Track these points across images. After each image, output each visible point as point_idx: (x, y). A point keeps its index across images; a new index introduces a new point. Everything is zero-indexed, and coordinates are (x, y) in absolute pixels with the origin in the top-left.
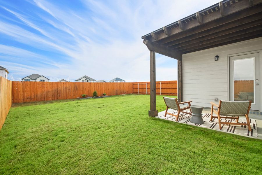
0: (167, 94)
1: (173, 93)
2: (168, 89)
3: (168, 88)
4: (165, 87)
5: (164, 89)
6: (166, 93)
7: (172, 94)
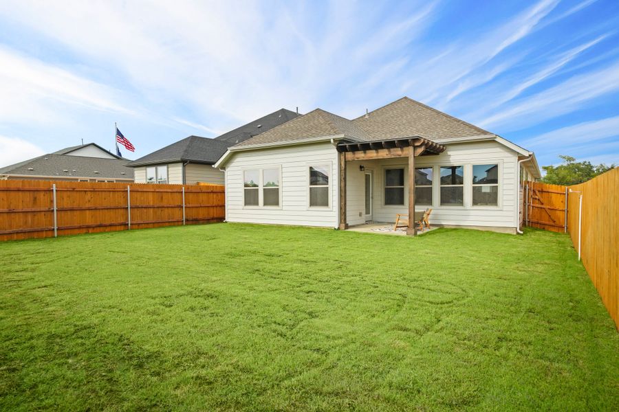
0: (85, 231)
1: (108, 223)
2: (88, 212)
3: (89, 209)
4: (75, 206)
5: (72, 210)
6: (80, 228)
7: (106, 226)
